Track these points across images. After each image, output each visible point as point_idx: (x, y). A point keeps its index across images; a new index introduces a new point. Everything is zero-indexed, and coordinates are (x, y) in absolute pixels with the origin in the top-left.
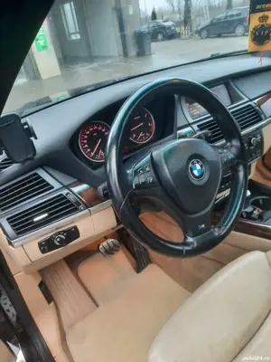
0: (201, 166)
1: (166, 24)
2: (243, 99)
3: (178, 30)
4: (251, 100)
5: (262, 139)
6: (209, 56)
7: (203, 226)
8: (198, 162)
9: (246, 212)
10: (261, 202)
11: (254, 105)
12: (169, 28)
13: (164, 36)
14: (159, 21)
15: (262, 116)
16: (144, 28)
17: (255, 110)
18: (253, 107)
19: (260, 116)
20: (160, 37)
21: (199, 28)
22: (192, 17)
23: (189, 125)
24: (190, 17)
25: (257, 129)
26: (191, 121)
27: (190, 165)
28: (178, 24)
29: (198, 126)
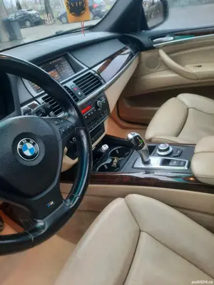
0: (34, 144)
1: (30, 12)
2: (83, 68)
3: (42, 17)
4: (90, 69)
5: (106, 100)
6: (54, 34)
7: (52, 203)
8: (28, 141)
9: (107, 164)
10: (117, 152)
11: (93, 73)
12: (34, 15)
13: (31, 23)
14: (24, 10)
15: (102, 81)
16: (11, 16)
17: (95, 76)
18: (92, 75)
19: (99, 81)
20: (28, 23)
21: (59, 15)
22: (52, 7)
23: (34, 99)
24: (49, 6)
25: (100, 93)
26: (35, 94)
27: (19, 146)
28: (41, 12)
29: (43, 99)
